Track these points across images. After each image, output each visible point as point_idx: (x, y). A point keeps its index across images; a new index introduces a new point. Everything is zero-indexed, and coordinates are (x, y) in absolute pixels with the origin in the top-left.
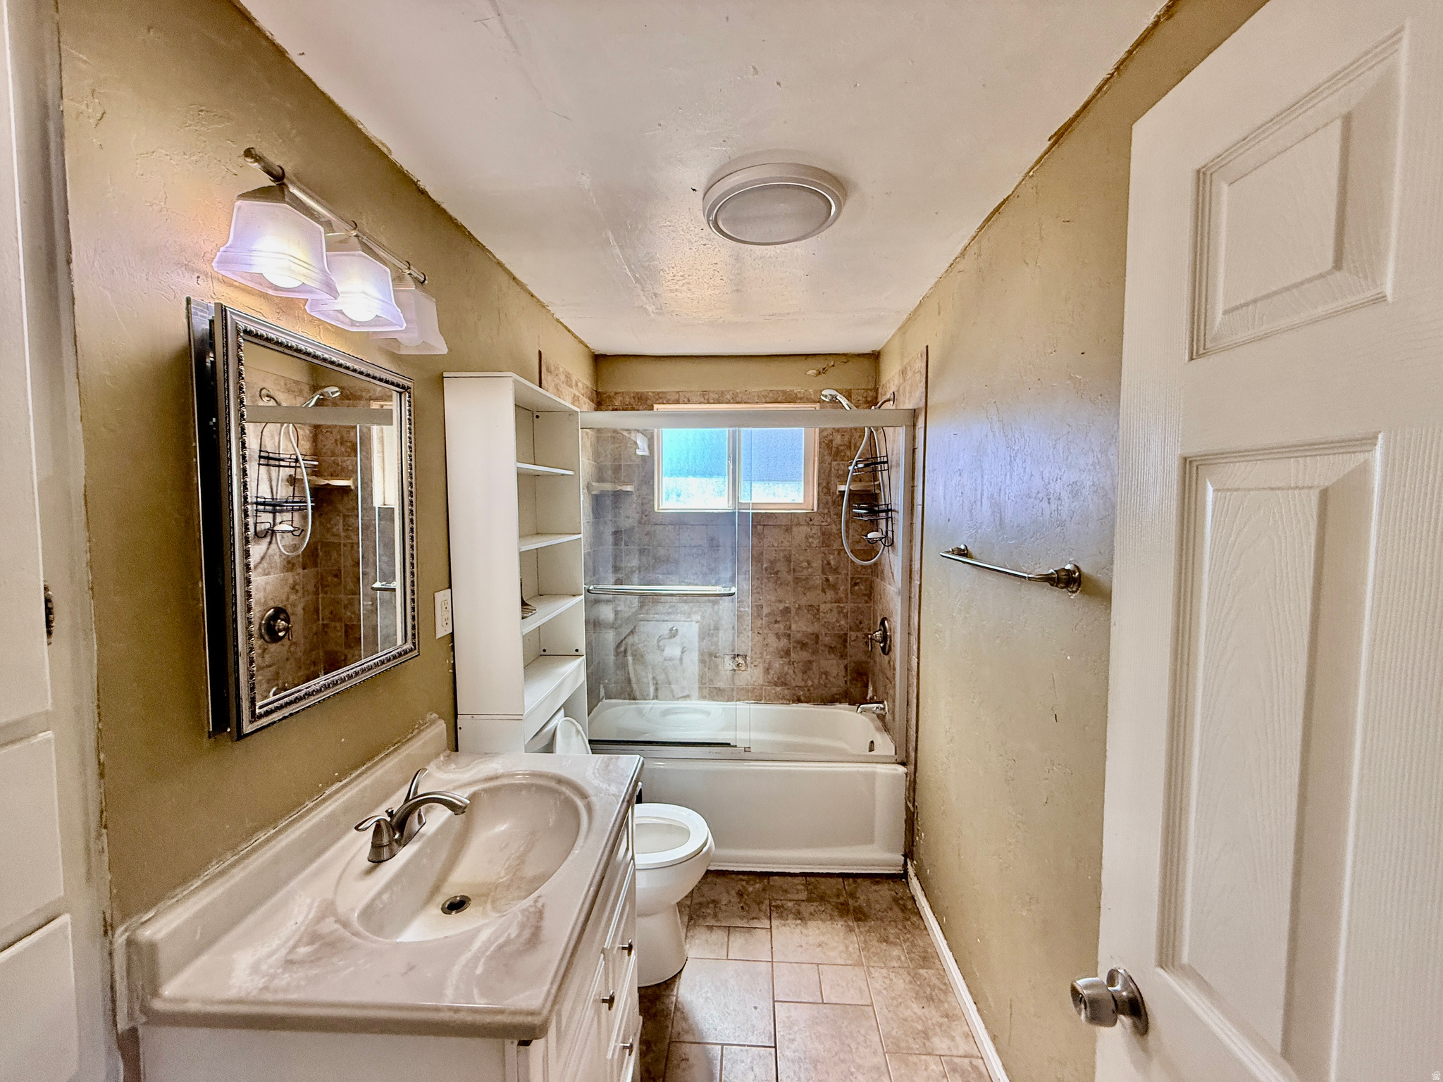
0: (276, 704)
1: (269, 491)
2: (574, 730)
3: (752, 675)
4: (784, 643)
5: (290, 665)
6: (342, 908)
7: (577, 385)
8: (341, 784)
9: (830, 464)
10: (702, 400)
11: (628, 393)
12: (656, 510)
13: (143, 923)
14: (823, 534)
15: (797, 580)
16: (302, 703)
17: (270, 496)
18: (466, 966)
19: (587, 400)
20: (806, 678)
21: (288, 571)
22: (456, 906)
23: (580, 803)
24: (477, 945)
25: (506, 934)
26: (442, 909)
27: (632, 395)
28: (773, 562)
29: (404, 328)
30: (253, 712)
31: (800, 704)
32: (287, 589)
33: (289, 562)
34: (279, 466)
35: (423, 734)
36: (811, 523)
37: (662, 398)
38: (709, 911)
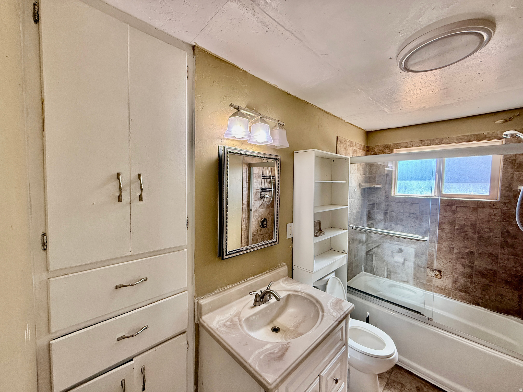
0: (233, 252)
1: (264, 185)
2: (338, 282)
3: (446, 282)
4: (467, 270)
5: (267, 235)
6: (241, 316)
7: (356, 145)
8: (252, 278)
9: (513, 174)
10: (421, 145)
11: (381, 146)
12: (392, 196)
13: (201, 299)
14: (504, 214)
15: (480, 238)
16: (239, 253)
17: (264, 187)
18: (259, 353)
19: (361, 151)
20: (484, 293)
21: (268, 208)
22: (276, 330)
23: (321, 314)
24: (265, 348)
25: (274, 350)
26: (272, 329)
27: (383, 146)
28: (462, 227)
29: (272, 142)
30: (226, 253)
31: (478, 307)
32: (267, 213)
33: (268, 206)
34: (267, 179)
35: (279, 269)
36: (494, 207)
37: (398, 146)
38: (398, 387)
